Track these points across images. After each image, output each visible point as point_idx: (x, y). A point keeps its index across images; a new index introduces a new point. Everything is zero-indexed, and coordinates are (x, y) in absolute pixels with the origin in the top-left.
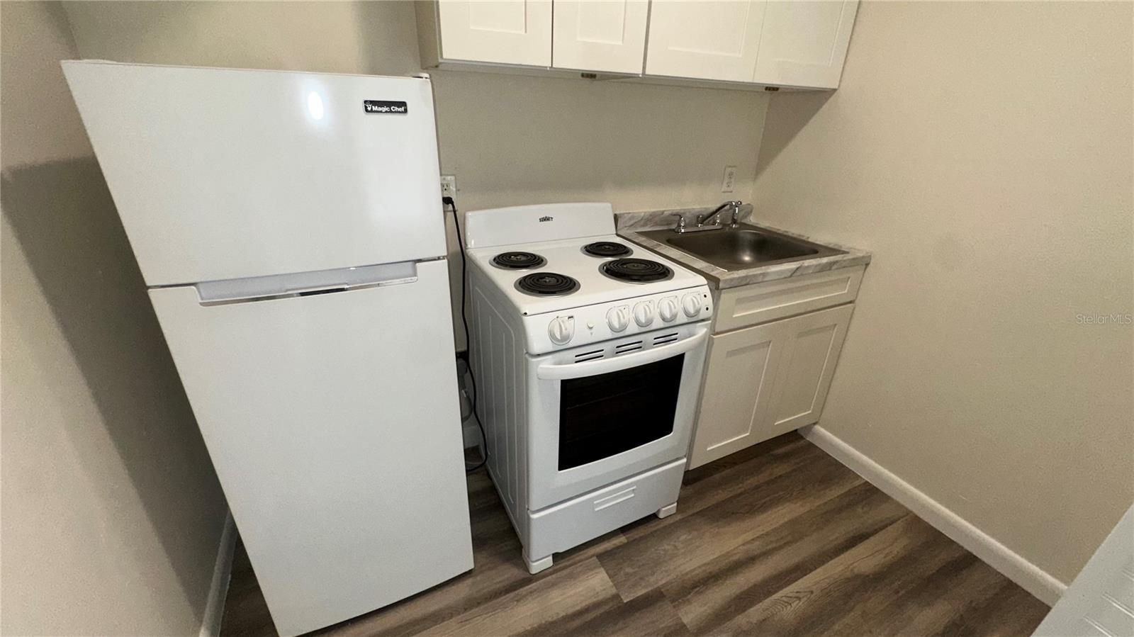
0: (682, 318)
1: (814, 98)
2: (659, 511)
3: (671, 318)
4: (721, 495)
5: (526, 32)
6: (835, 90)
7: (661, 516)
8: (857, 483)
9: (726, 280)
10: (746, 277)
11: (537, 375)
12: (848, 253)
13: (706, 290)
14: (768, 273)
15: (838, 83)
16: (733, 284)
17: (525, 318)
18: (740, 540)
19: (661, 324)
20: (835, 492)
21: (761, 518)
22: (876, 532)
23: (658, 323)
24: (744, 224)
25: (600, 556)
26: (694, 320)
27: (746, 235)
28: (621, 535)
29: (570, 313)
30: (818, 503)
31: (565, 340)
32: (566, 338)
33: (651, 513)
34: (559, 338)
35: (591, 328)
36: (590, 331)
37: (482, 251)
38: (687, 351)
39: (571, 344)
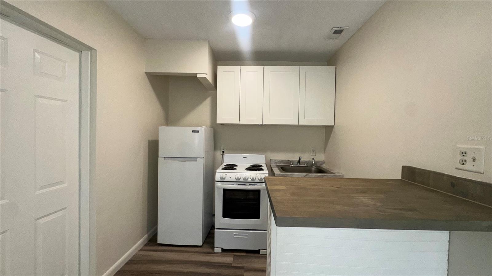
0: (257, 181)
2: (259, 250)
6: (334, 126)
7: (261, 253)
9: (277, 174)
10: (285, 174)
11: (217, 186)
12: (334, 174)
14: (294, 175)
17: (216, 173)
25: (235, 255)
26: (261, 182)
28: (245, 253)
29: (226, 174)
33: (256, 249)
36: (230, 178)
38: (262, 190)
39: (225, 180)
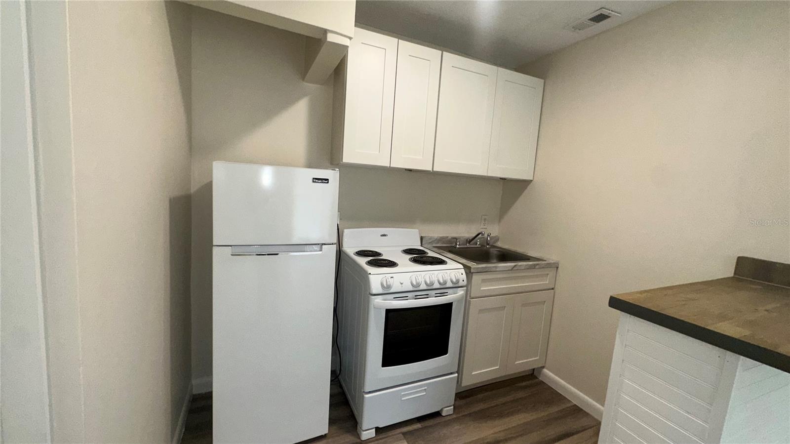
0: (449, 284)
1: (522, 185)
2: (442, 410)
3: (443, 282)
4: (482, 406)
5: (379, 152)
6: (532, 180)
7: (444, 414)
8: (568, 405)
9: (474, 268)
10: (486, 267)
11: (374, 305)
12: (545, 261)
13: (463, 271)
14: (498, 267)
15: (532, 177)
16: (479, 271)
17: (370, 275)
18: (492, 432)
19: (438, 286)
20: (554, 409)
21: (506, 420)
22: (578, 432)
23: (437, 285)
24: (494, 246)
25: (404, 434)
26: (456, 286)
27: (494, 251)
28: (418, 423)
29: (392, 275)
30: (543, 414)
31: (389, 288)
32: (389, 287)
33: (437, 410)
34: (386, 286)
35: (402, 284)
37: (350, 249)
38: (454, 301)
39: (392, 291)
